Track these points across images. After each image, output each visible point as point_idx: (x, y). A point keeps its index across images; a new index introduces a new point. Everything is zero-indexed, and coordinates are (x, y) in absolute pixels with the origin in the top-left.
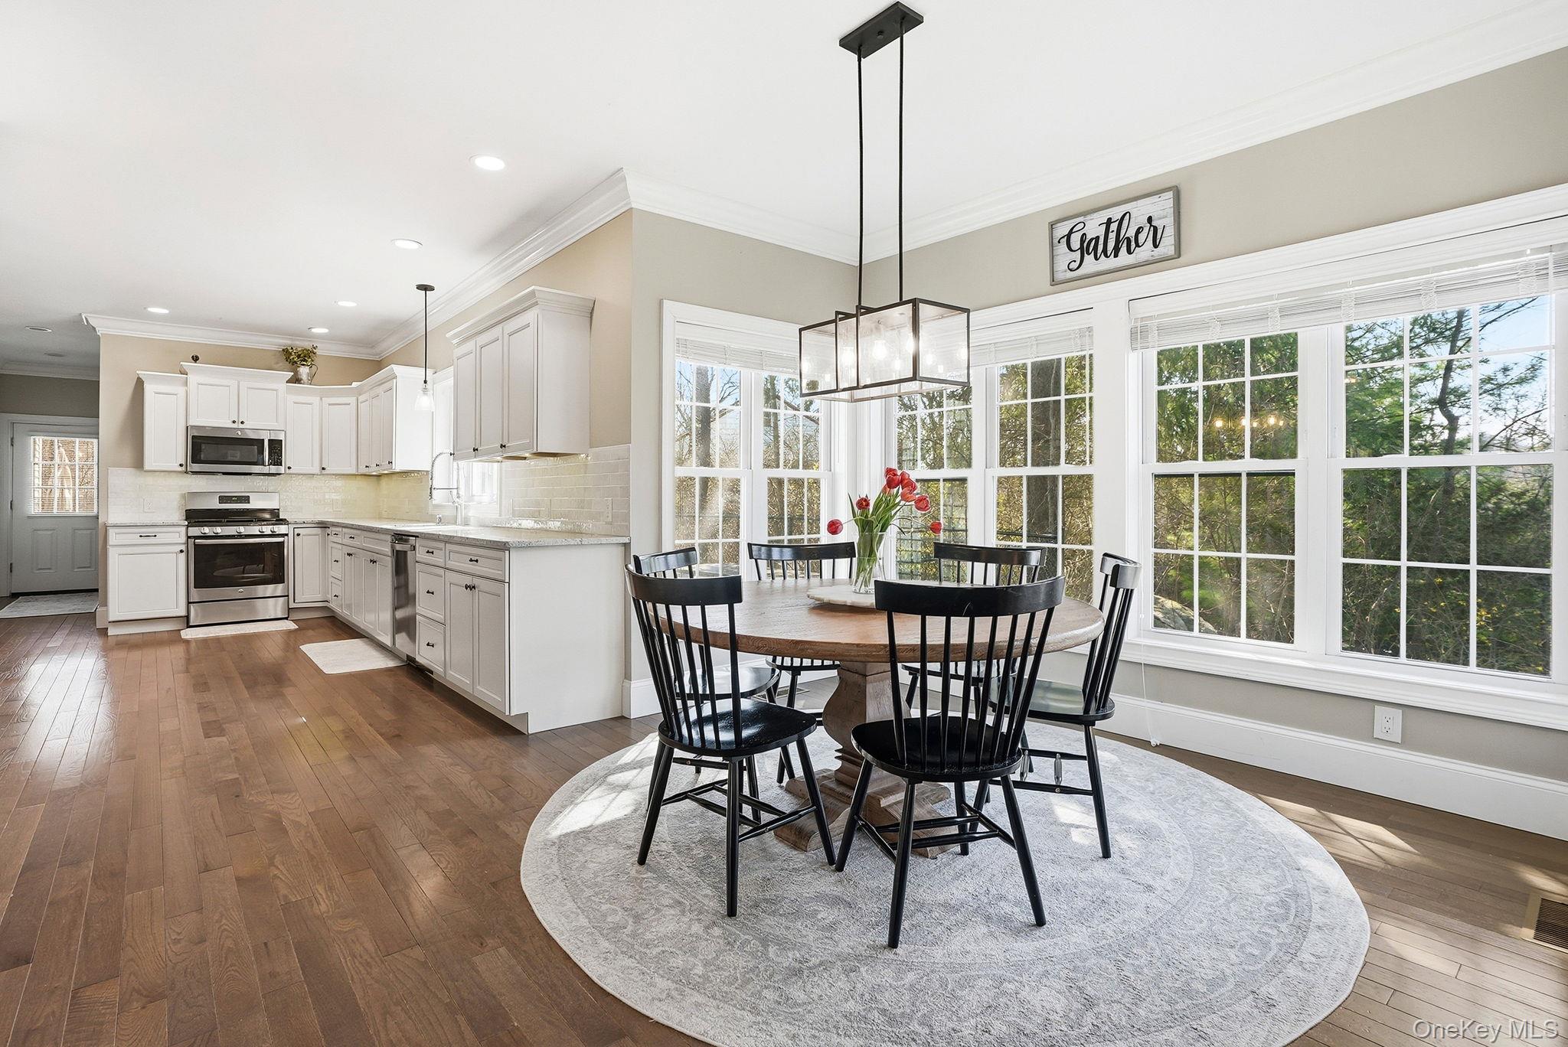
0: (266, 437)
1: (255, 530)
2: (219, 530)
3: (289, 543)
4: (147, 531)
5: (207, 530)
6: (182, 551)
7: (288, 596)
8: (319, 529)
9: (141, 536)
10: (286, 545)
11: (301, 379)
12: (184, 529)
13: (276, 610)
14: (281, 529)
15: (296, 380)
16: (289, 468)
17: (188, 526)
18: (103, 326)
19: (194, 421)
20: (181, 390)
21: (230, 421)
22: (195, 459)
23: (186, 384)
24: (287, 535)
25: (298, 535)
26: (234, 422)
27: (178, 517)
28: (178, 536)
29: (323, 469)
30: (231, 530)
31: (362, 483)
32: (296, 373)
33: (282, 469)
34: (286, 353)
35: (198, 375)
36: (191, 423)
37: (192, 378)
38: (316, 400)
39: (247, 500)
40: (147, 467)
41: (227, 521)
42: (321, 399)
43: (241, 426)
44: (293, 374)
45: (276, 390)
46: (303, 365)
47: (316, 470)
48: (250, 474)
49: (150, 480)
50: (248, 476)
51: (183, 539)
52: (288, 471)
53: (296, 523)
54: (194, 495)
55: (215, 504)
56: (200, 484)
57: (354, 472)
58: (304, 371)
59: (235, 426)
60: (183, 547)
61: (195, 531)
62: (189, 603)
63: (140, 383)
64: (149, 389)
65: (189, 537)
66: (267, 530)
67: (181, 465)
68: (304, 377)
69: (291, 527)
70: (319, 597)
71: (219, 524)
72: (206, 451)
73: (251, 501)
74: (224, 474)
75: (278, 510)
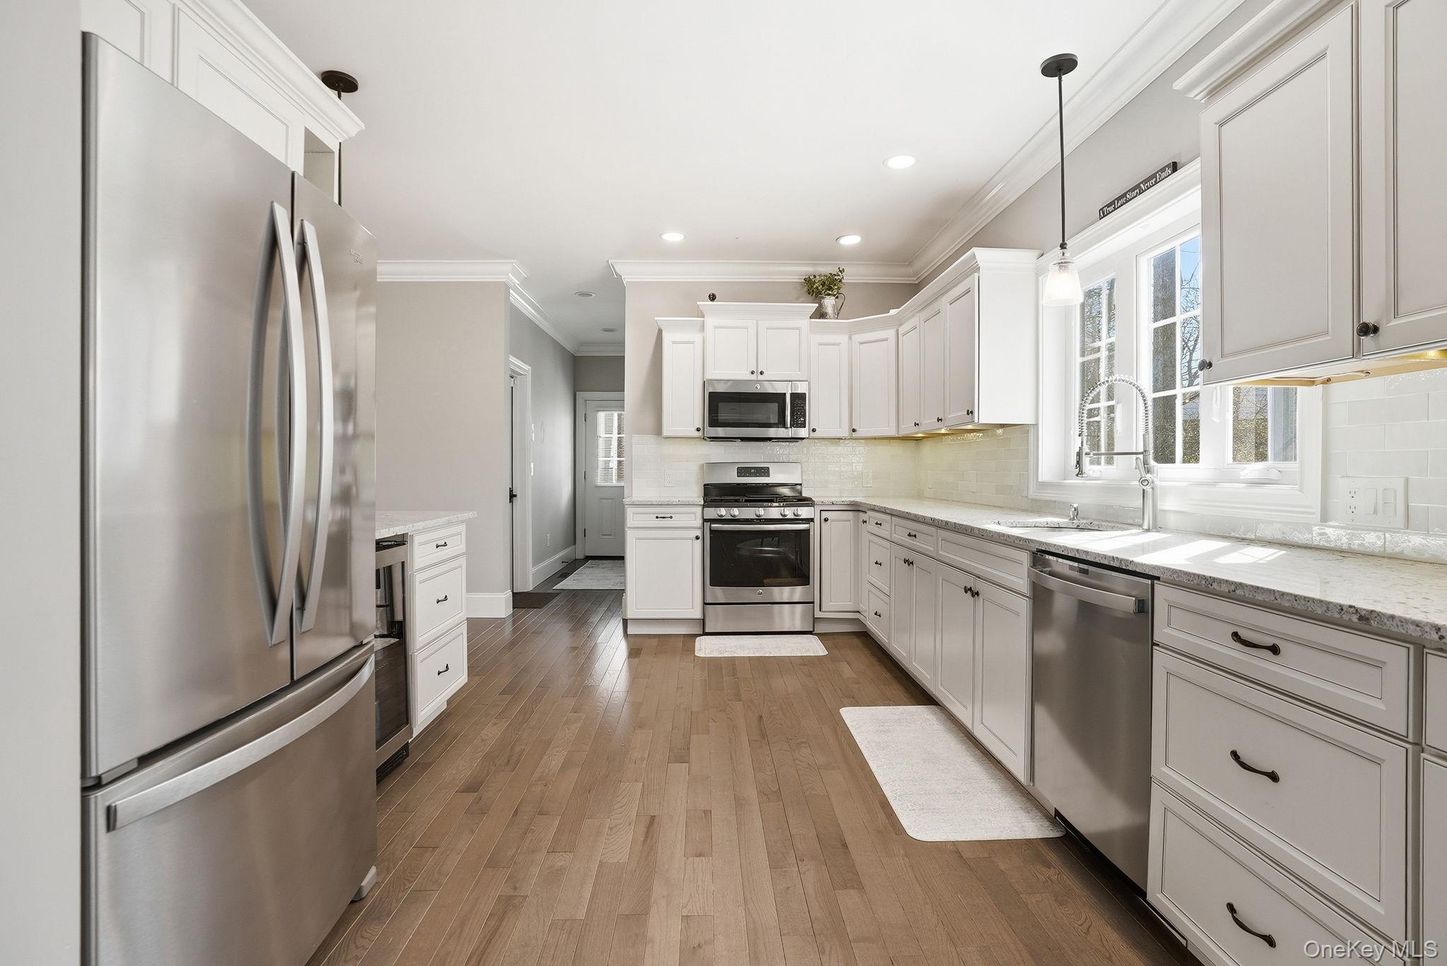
0: (787, 390)
1: (774, 512)
2: (736, 512)
3: (815, 529)
4: (663, 511)
5: (723, 511)
6: (697, 538)
7: (813, 603)
8: (850, 513)
9: (657, 517)
10: (811, 533)
11: (826, 313)
12: (700, 509)
13: (793, 619)
14: (804, 512)
15: (820, 314)
16: (814, 430)
17: (704, 506)
18: (629, 272)
19: (712, 374)
20: (698, 338)
21: (749, 373)
22: (714, 422)
23: (703, 328)
24: (812, 520)
25: (826, 520)
26: (752, 373)
27: (695, 495)
28: (692, 518)
29: (854, 430)
30: (749, 512)
31: (897, 449)
32: (821, 306)
33: (803, 432)
34: (809, 282)
35: (717, 318)
36: (708, 377)
37: (710, 321)
38: (842, 339)
39: (764, 472)
40: (665, 433)
41: (746, 501)
42: (850, 338)
43: (761, 378)
44: (817, 305)
45: (798, 329)
46: (829, 295)
47: (845, 432)
48: (770, 439)
49: (669, 449)
50: (768, 443)
51: (699, 522)
52: (812, 434)
53: (823, 504)
54: (713, 465)
55: (732, 478)
56: (718, 452)
57: (893, 433)
58: (829, 302)
59: (753, 377)
60: (699, 533)
61: (712, 513)
62: (705, 604)
63: (660, 332)
64: (667, 338)
65: (705, 520)
66: (789, 512)
67: (698, 430)
68: (830, 310)
69: (818, 509)
70: (849, 605)
71: (736, 503)
72: (725, 413)
73: (771, 474)
74: (743, 439)
75: (801, 484)
